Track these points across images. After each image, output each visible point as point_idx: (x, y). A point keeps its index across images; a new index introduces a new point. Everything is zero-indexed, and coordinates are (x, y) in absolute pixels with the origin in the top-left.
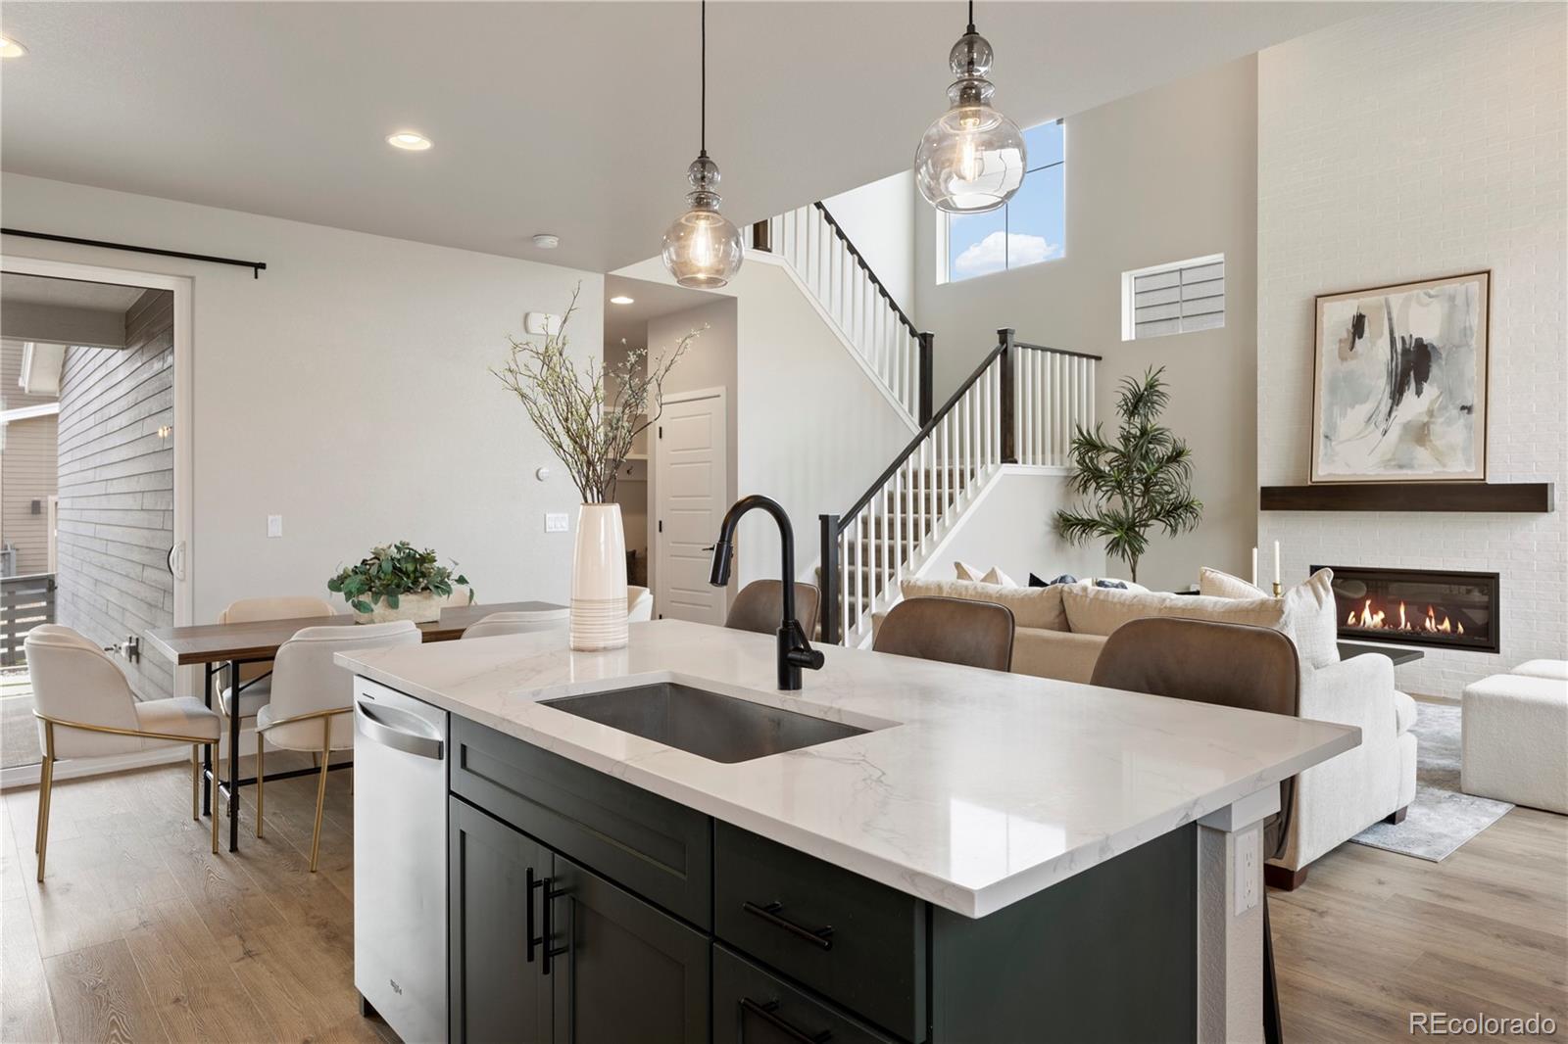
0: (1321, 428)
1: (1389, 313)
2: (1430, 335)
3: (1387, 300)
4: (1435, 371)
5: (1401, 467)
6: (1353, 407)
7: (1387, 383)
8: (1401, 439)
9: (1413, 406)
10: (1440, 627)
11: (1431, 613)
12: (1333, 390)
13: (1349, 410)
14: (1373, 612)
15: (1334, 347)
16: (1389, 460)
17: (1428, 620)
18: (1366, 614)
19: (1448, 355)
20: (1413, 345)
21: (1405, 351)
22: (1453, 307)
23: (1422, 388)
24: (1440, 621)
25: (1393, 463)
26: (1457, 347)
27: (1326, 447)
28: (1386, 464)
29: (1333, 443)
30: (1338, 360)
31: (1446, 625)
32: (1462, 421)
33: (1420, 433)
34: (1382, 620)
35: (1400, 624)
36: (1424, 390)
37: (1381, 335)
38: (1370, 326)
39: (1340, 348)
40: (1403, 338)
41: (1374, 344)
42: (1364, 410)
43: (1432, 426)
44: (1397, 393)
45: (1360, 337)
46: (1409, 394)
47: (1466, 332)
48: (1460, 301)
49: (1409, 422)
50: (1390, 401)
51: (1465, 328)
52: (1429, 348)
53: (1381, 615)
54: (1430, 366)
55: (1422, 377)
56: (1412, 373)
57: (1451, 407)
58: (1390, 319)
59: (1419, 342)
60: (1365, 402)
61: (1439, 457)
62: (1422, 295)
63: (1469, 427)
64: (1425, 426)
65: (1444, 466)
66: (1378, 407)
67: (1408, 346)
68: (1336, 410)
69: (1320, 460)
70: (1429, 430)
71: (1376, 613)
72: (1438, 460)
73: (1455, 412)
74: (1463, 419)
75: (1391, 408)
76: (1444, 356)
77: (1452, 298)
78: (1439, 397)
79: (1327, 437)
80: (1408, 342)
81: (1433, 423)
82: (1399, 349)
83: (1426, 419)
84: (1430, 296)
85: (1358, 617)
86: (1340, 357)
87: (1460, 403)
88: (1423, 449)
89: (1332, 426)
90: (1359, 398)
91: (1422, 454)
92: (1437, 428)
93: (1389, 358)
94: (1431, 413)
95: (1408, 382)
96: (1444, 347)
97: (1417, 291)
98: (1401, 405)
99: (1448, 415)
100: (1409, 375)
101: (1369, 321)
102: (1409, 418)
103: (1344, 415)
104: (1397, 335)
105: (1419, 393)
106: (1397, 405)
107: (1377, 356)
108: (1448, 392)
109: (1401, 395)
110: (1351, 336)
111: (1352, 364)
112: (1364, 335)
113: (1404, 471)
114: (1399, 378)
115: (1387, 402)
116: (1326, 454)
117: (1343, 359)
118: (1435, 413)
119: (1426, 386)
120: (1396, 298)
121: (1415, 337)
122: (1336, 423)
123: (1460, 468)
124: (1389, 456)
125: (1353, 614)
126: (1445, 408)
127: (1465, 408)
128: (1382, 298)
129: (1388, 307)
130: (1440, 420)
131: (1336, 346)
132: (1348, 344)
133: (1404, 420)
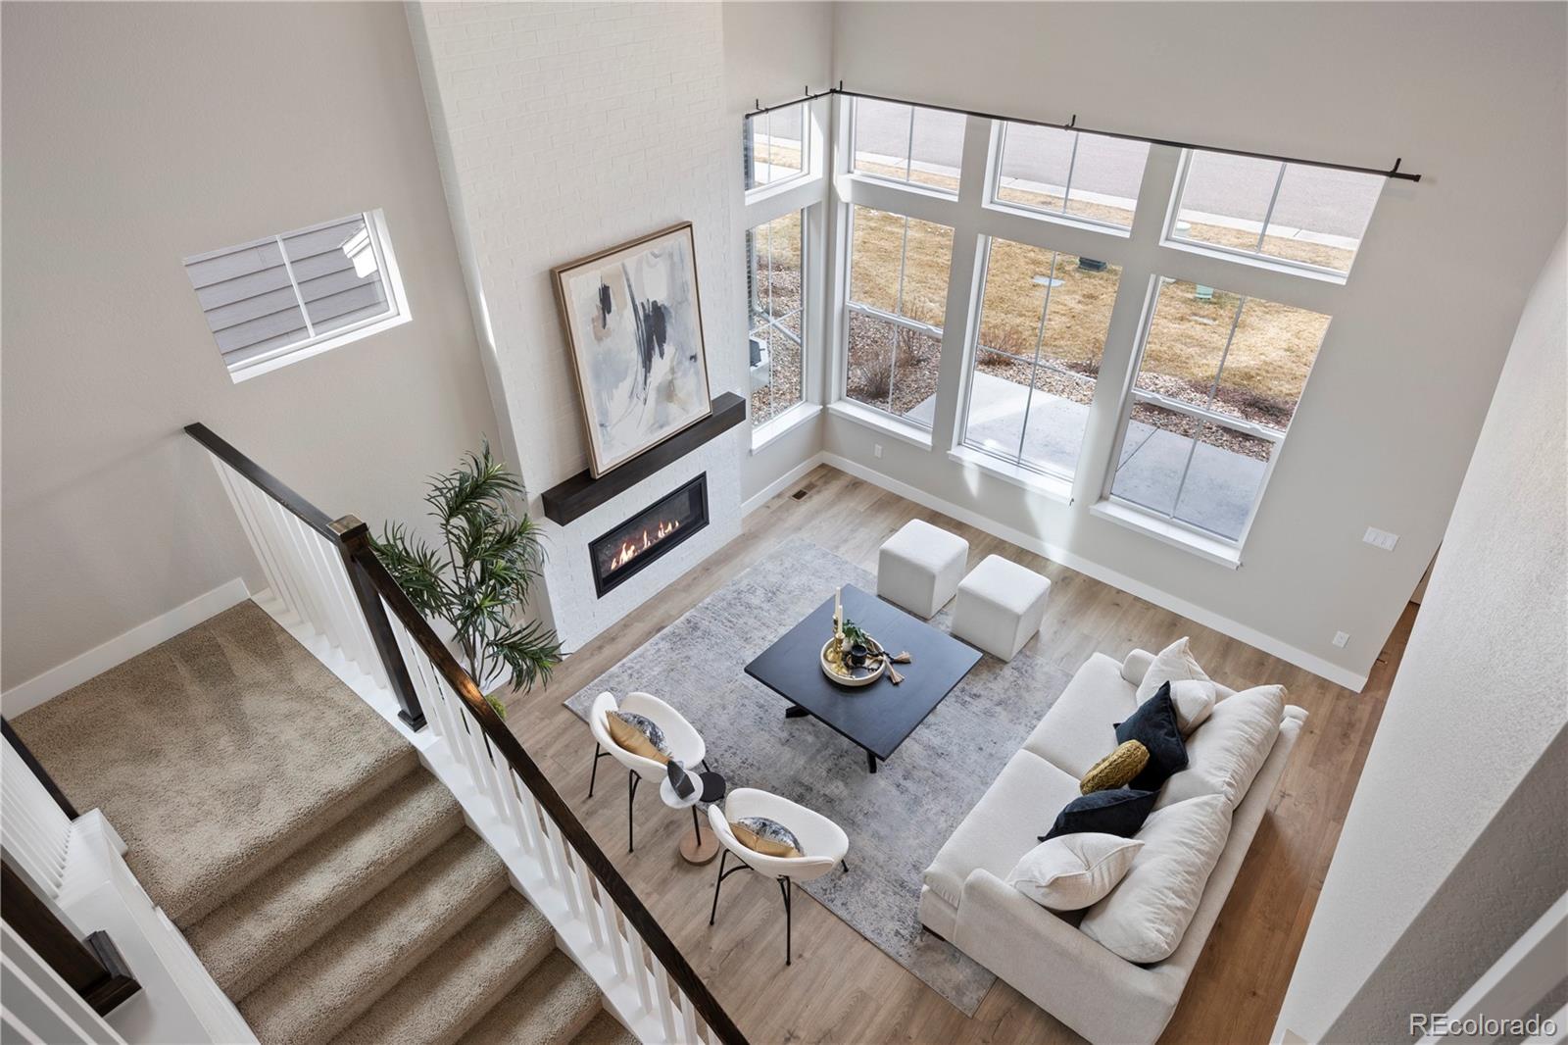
0: (593, 420)
1: (628, 280)
2: (661, 296)
3: (623, 266)
4: (670, 331)
5: (661, 427)
6: (617, 387)
7: (638, 353)
8: (657, 402)
9: (660, 366)
10: (666, 532)
11: (661, 526)
12: (597, 375)
13: (615, 390)
15: (587, 329)
16: (652, 426)
17: (658, 532)
18: (622, 555)
19: (676, 313)
20: (651, 309)
21: (647, 316)
22: (673, 265)
23: (664, 350)
24: (666, 528)
25: (656, 426)
27: (604, 436)
28: (651, 429)
29: (609, 428)
30: (596, 342)
31: (670, 527)
32: (691, 371)
33: (668, 392)
34: (633, 551)
35: (643, 546)
37: (626, 305)
38: (614, 298)
39: (594, 327)
40: (642, 304)
41: (621, 316)
42: (626, 386)
43: (675, 381)
44: (648, 361)
45: (609, 312)
46: (656, 358)
47: (684, 285)
48: (676, 258)
49: (660, 384)
52: (663, 309)
53: (632, 548)
54: (665, 327)
55: (662, 340)
56: (654, 337)
57: (685, 360)
58: (630, 286)
59: (655, 303)
60: (625, 379)
61: (683, 406)
62: (649, 255)
63: (697, 373)
64: (671, 383)
65: (687, 412)
66: (636, 379)
67: (647, 311)
68: (604, 396)
69: (601, 451)
70: (674, 385)
72: (683, 409)
73: (687, 363)
74: (691, 368)
75: (646, 376)
76: (673, 314)
77: (671, 257)
78: (675, 353)
79: (602, 425)
80: (646, 307)
81: (676, 379)
82: (642, 318)
83: (670, 378)
84: (656, 256)
86: (595, 337)
87: (688, 354)
88: (672, 404)
89: (604, 413)
90: (620, 377)
91: (673, 408)
92: (678, 383)
93: (636, 327)
94: (673, 371)
95: (653, 349)
96: (672, 305)
97: (643, 251)
98: (652, 371)
99: (684, 367)
100: (653, 340)
101: (614, 295)
102: (659, 381)
103: (611, 398)
104: (638, 303)
105: (662, 355)
106: (649, 371)
107: (625, 324)
108: (681, 347)
109: (650, 361)
110: (601, 312)
111: (608, 342)
112: (612, 308)
113: (665, 429)
114: (646, 345)
115: (642, 371)
116: (605, 443)
117: (599, 339)
118: (676, 369)
119: (665, 346)
120: (629, 258)
121: (651, 301)
122: (607, 409)
123: (696, 410)
124: (652, 422)
126: (680, 363)
127: (693, 358)
128: (618, 263)
129: (626, 273)
130: (679, 374)
131: (590, 328)
132: (601, 321)
133: (657, 384)
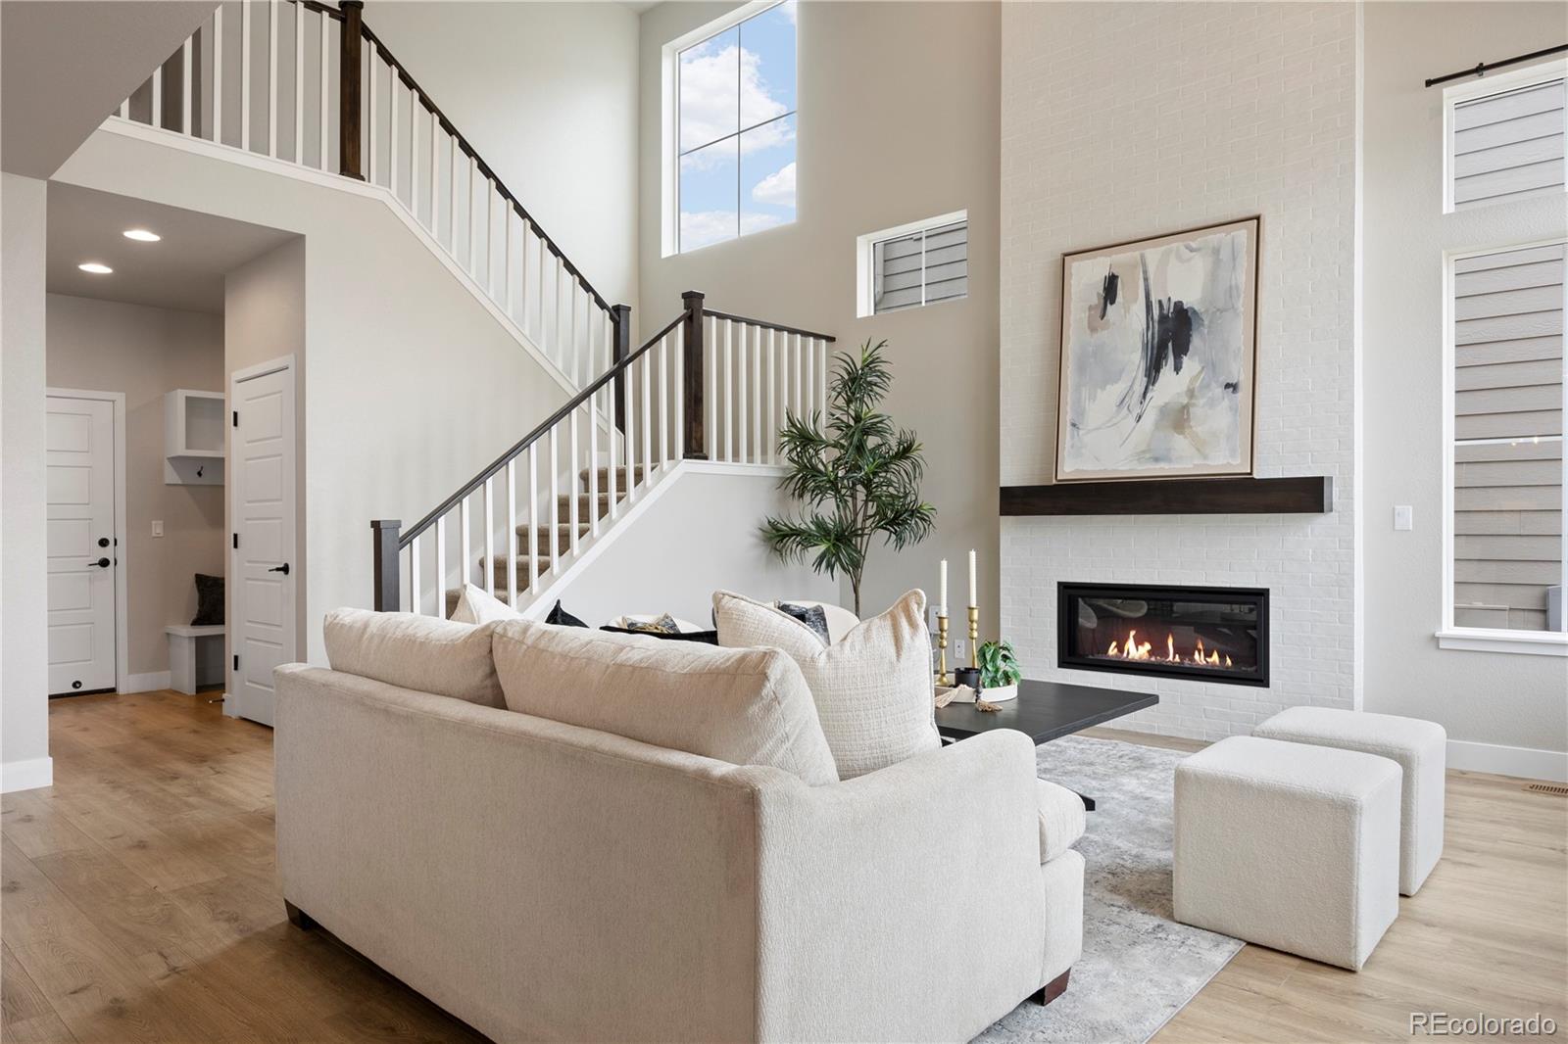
0: (1067, 416)
1: (1145, 272)
2: (1191, 299)
3: (1142, 257)
4: (1196, 341)
5: (1157, 460)
6: (1103, 388)
7: (1142, 357)
8: (1157, 426)
9: (1172, 384)
10: (1208, 660)
11: (1200, 646)
12: (1081, 369)
13: (1099, 391)
14: (1138, 643)
15: (1083, 315)
16: (1144, 452)
17: (1196, 653)
18: (1130, 645)
19: (1211, 322)
20: (1171, 310)
21: (1163, 318)
22: (1217, 262)
23: (1181, 363)
24: (1208, 654)
25: (1148, 456)
26: (1221, 311)
27: (1072, 437)
28: (1140, 456)
29: (1081, 432)
30: (1088, 332)
31: (1215, 658)
32: (1226, 403)
33: (1178, 418)
34: (1149, 652)
35: (1168, 656)
36: (1184, 365)
37: (1135, 300)
38: (1123, 289)
39: (1090, 316)
40: (1160, 302)
41: (1127, 310)
42: (1116, 390)
43: (1191, 410)
44: (1153, 370)
45: (1113, 302)
46: (1167, 370)
47: (1232, 291)
48: (1225, 255)
49: (1167, 404)
50: (1145, 379)
51: (1231, 287)
52: (1190, 314)
53: (1147, 646)
54: (1191, 335)
55: (1181, 349)
56: (1170, 344)
57: (1214, 385)
58: (1146, 280)
59: (1179, 305)
60: (1116, 383)
61: (1200, 447)
62: (1182, 248)
63: (1234, 410)
64: (1185, 408)
65: (1205, 457)
66: (1131, 386)
67: (1165, 312)
68: (1085, 393)
69: (1066, 453)
70: (1188, 412)
71: (1142, 644)
72: (1198, 450)
73: (1219, 391)
74: (1226, 400)
75: (1146, 388)
76: (1206, 323)
77: (1216, 251)
78: (1201, 372)
79: (1074, 425)
80: (1165, 307)
81: (1194, 405)
82: (1156, 316)
83: (1185, 401)
84: (1192, 250)
85: (1121, 649)
86: (1089, 327)
87: (1224, 379)
88: (1181, 436)
89: (1080, 412)
90: (1111, 378)
91: (1180, 443)
92: (1197, 412)
93: (1145, 327)
94: (1191, 393)
95: (1166, 357)
96: (1207, 311)
97: (1176, 244)
98: (1157, 385)
99: (1210, 394)
100: (1167, 347)
101: (1122, 283)
102: (1167, 400)
103: (1093, 398)
104: (1154, 299)
105: (1177, 368)
106: (1153, 385)
107: (1131, 323)
108: (1211, 366)
109: (1158, 371)
110: (1102, 301)
111: (1103, 335)
112: (1117, 300)
113: (1162, 465)
114: (1155, 352)
115: (1141, 381)
116: (1072, 447)
117: (1093, 329)
118: (1196, 393)
119: (1185, 359)
120: (1153, 253)
121: (1173, 300)
122: (1085, 408)
123: (1223, 461)
124: (1143, 447)
125: (1114, 644)
126: (1206, 386)
127: (1232, 387)
128: (1137, 254)
129: (1144, 265)
130: (1202, 401)
131: (1085, 315)
132: (1099, 312)
133: (1161, 403)
